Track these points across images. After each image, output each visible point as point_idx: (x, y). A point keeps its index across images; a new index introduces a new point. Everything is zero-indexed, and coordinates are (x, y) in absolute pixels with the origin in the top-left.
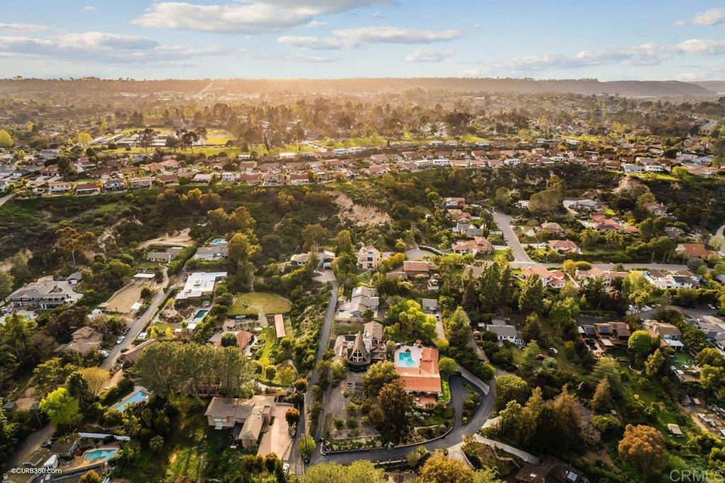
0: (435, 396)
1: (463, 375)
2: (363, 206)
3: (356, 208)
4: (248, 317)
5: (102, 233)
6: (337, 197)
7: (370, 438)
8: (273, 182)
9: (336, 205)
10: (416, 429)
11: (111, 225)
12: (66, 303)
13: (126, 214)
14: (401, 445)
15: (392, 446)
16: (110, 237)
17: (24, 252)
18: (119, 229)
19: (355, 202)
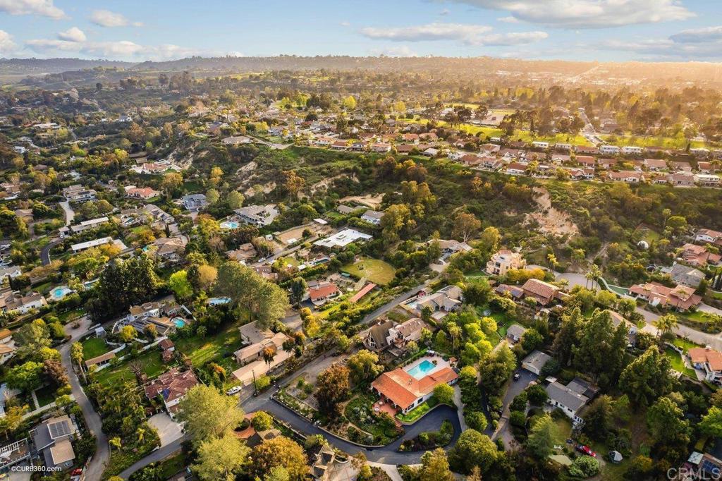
0: (398, 410)
1: (458, 412)
2: (558, 210)
3: (552, 211)
4: (351, 277)
5: (319, 181)
6: (541, 195)
7: (309, 407)
8: (488, 167)
9: (535, 204)
10: (350, 425)
11: (331, 177)
12: (257, 224)
13: (347, 171)
14: (324, 429)
15: (318, 424)
16: (324, 186)
17: (272, 184)
18: (336, 182)
19: (553, 205)
